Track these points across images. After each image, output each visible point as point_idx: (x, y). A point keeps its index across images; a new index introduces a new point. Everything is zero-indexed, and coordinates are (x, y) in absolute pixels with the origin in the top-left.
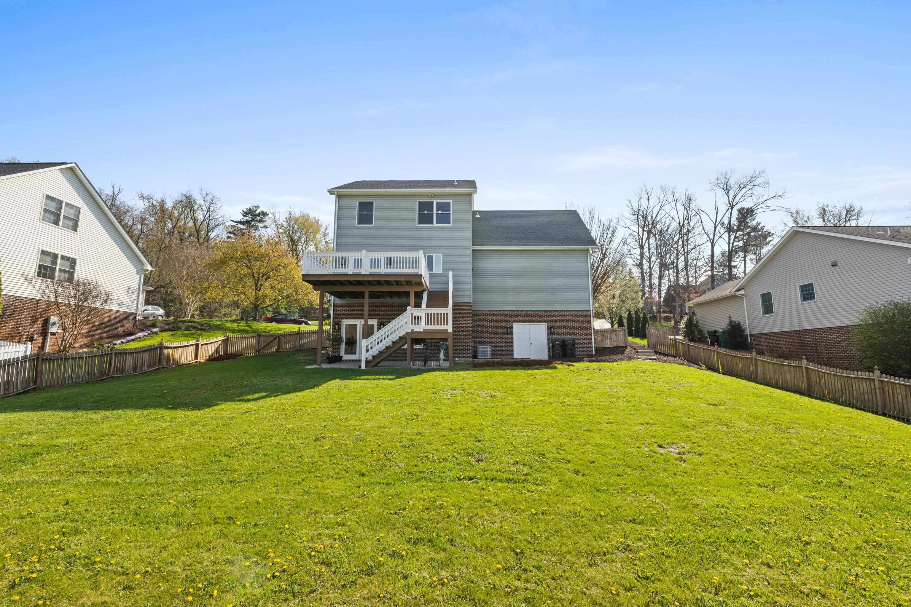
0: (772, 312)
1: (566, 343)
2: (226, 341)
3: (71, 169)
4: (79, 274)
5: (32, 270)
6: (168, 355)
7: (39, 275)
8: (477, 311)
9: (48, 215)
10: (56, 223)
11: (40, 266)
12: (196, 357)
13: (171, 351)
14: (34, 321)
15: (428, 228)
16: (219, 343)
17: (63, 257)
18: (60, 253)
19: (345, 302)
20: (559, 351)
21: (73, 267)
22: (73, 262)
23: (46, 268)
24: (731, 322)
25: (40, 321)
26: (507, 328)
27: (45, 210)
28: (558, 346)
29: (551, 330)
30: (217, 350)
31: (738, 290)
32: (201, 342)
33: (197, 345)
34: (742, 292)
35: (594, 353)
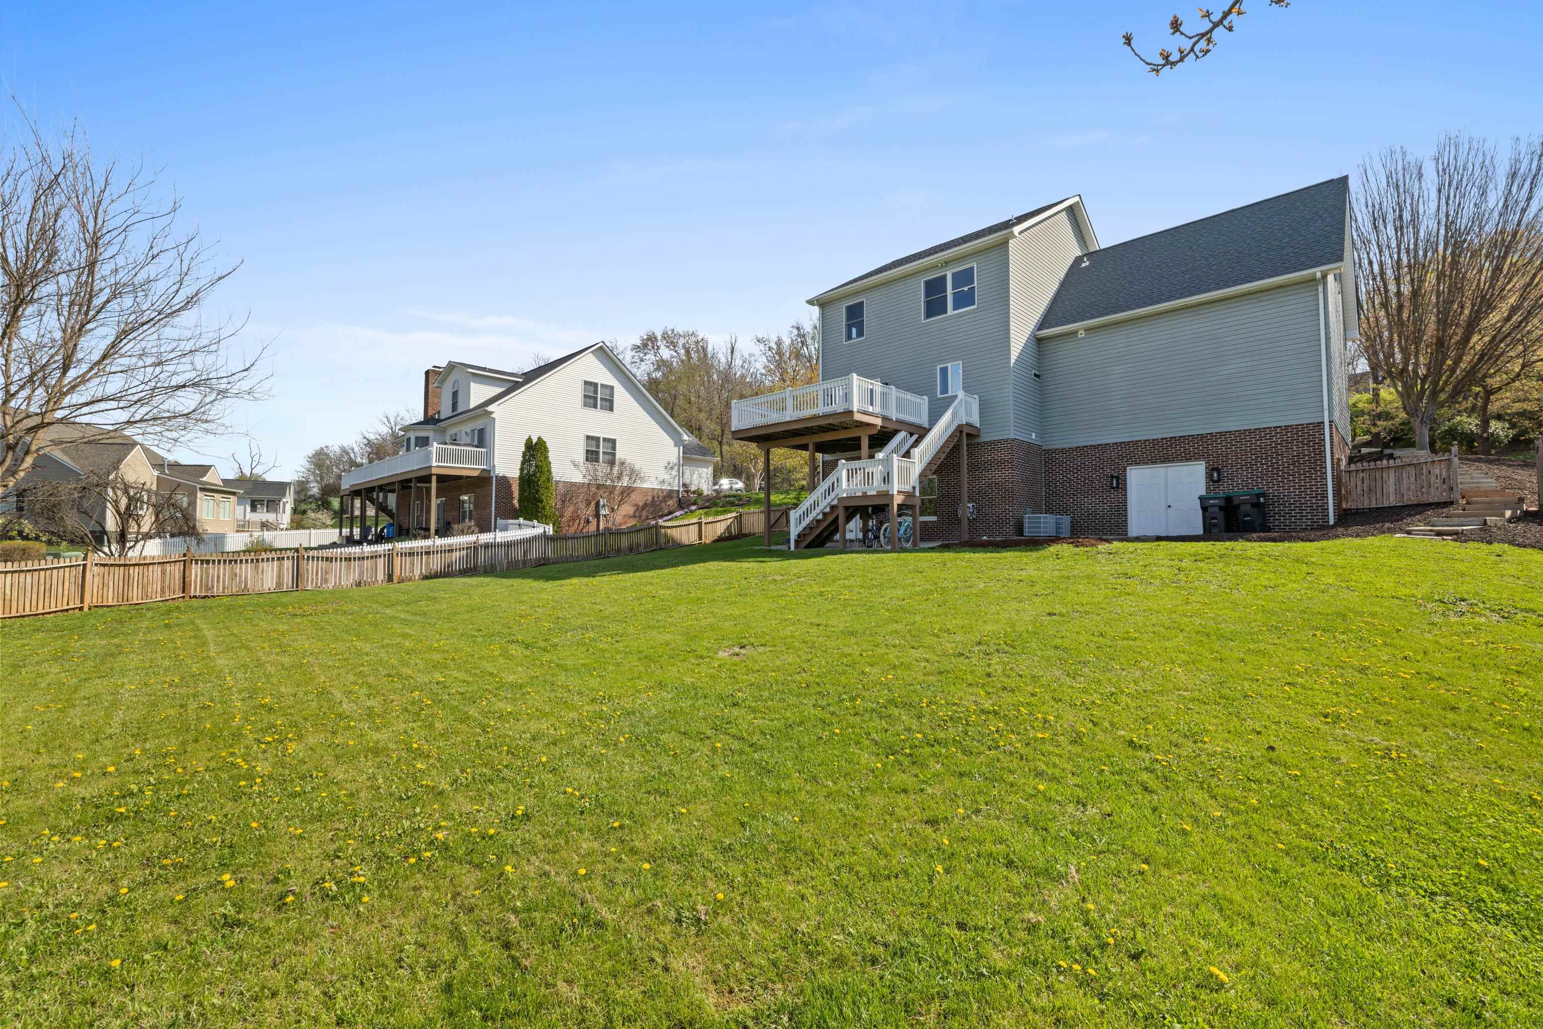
1: (1235, 502)
2: (739, 518)
3: (601, 348)
4: (620, 454)
5: (581, 456)
6: (666, 535)
7: (587, 460)
8: (1054, 451)
9: (588, 400)
10: (595, 407)
11: (587, 451)
12: (700, 539)
13: (669, 531)
14: (588, 505)
15: (943, 320)
16: (730, 521)
17: (604, 439)
18: (602, 435)
20: (1220, 520)
21: (614, 448)
22: (614, 442)
23: (592, 452)
25: (593, 504)
26: (1112, 477)
27: (585, 396)
28: (1217, 509)
29: (1214, 475)
30: (729, 528)
32: (704, 520)
33: (700, 524)
35: (1332, 522)
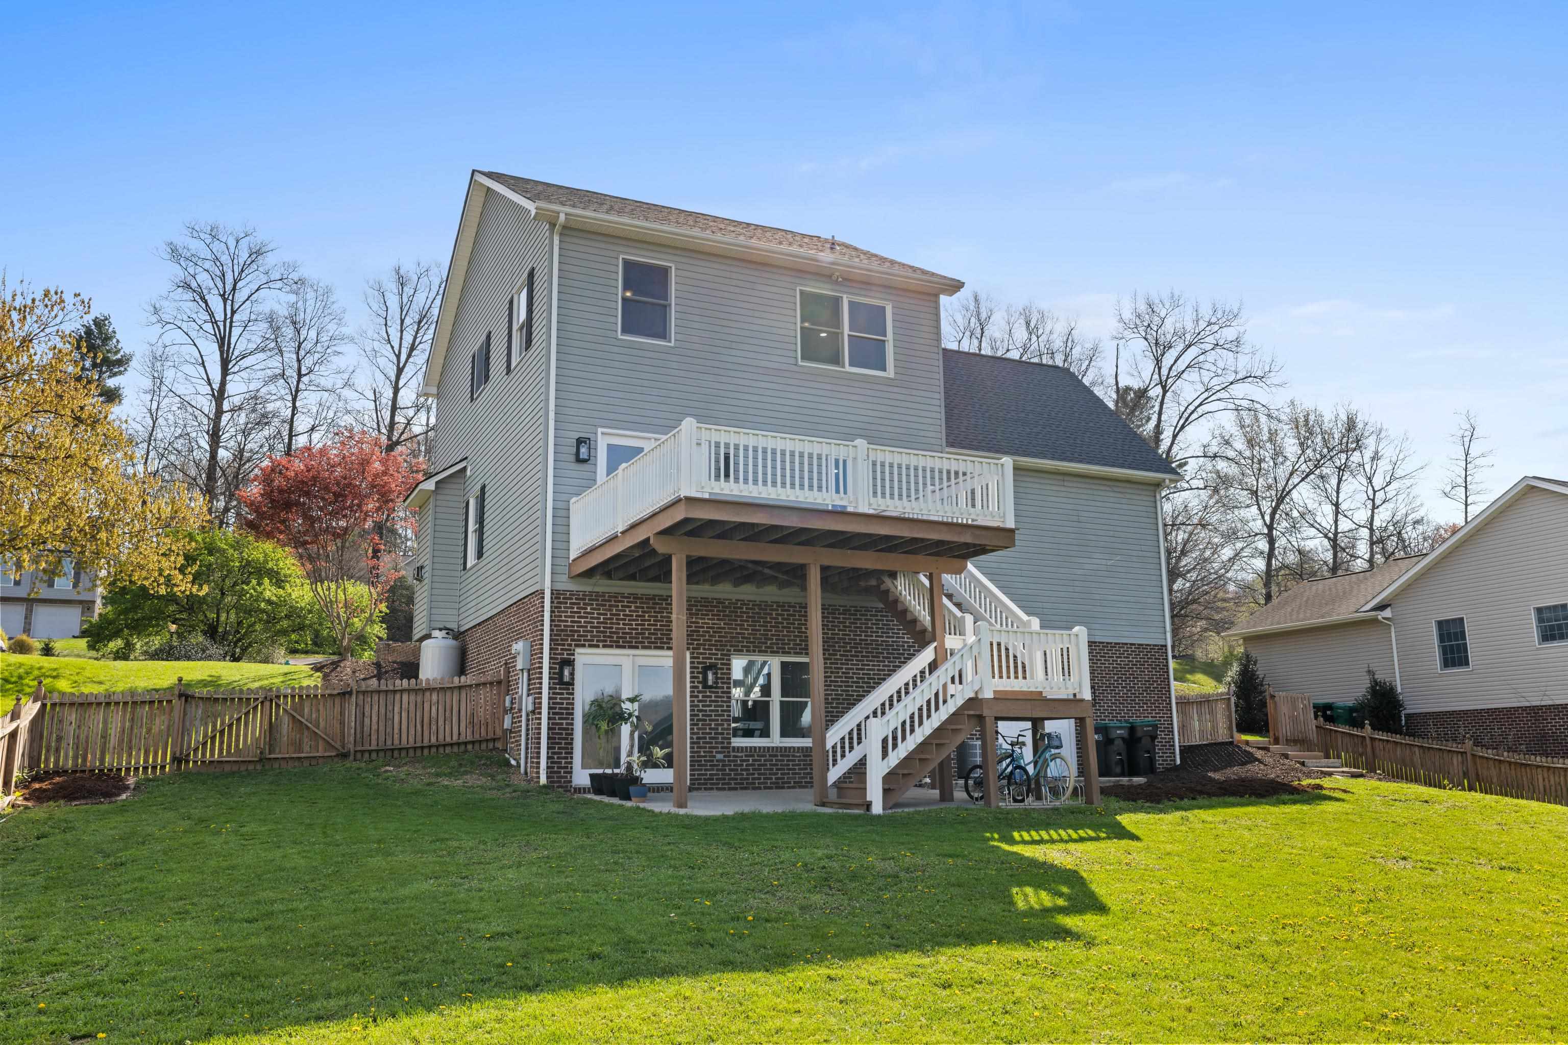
0: (1463, 661)
1: (1139, 734)
19: (588, 589)
24: (1375, 683)
31: (1381, 607)
34: (1387, 613)
35: (1178, 761)
